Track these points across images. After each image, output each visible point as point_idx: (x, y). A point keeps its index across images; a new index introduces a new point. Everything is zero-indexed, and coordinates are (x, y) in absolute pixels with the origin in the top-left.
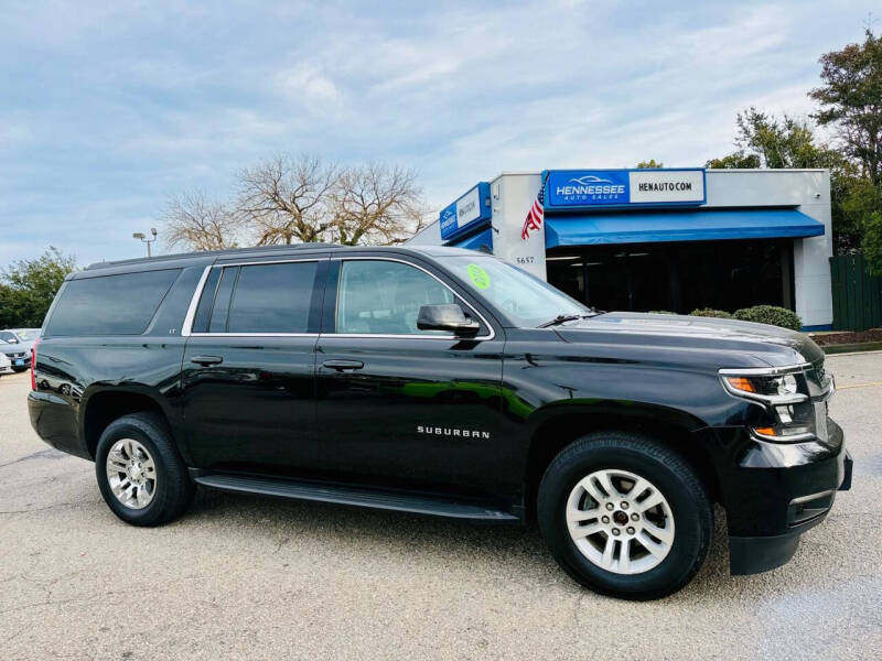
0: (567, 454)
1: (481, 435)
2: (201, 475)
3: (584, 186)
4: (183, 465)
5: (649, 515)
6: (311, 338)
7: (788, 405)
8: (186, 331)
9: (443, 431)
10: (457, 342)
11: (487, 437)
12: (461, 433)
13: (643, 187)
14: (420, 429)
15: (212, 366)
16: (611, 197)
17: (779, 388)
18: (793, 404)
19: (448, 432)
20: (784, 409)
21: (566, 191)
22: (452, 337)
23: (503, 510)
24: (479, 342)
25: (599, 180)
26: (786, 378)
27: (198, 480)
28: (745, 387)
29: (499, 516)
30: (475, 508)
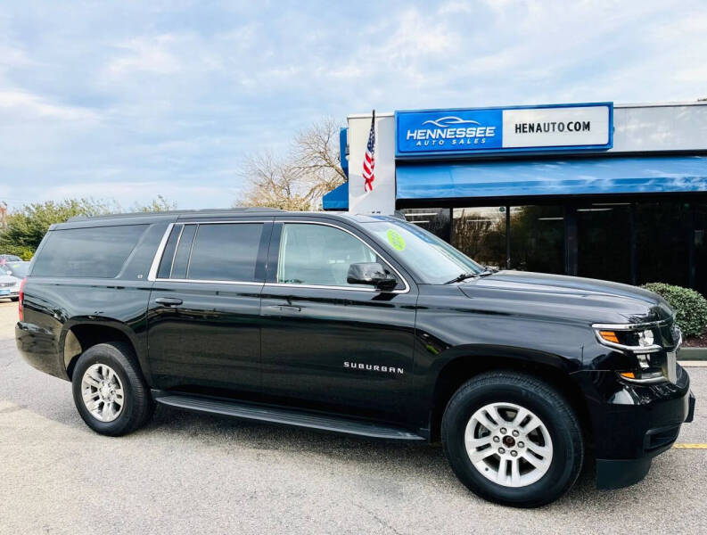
0: (460, 394)
1: (396, 371)
2: (161, 396)
3: (442, 129)
4: (147, 387)
5: (531, 437)
6: (256, 286)
7: (646, 354)
8: (152, 276)
9: (365, 366)
10: (378, 294)
11: (402, 372)
12: (380, 369)
13: (520, 128)
14: (347, 364)
15: (173, 306)
16: (476, 141)
17: (640, 341)
18: (650, 354)
19: (369, 368)
20: (643, 357)
21: (418, 134)
22: (373, 290)
23: (413, 432)
24: (395, 295)
25: (461, 121)
26: (646, 332)
27: (159, 400)
28: (612, 339)
29: (409, 436)
30: (390, 430)
